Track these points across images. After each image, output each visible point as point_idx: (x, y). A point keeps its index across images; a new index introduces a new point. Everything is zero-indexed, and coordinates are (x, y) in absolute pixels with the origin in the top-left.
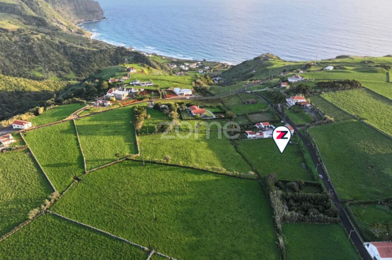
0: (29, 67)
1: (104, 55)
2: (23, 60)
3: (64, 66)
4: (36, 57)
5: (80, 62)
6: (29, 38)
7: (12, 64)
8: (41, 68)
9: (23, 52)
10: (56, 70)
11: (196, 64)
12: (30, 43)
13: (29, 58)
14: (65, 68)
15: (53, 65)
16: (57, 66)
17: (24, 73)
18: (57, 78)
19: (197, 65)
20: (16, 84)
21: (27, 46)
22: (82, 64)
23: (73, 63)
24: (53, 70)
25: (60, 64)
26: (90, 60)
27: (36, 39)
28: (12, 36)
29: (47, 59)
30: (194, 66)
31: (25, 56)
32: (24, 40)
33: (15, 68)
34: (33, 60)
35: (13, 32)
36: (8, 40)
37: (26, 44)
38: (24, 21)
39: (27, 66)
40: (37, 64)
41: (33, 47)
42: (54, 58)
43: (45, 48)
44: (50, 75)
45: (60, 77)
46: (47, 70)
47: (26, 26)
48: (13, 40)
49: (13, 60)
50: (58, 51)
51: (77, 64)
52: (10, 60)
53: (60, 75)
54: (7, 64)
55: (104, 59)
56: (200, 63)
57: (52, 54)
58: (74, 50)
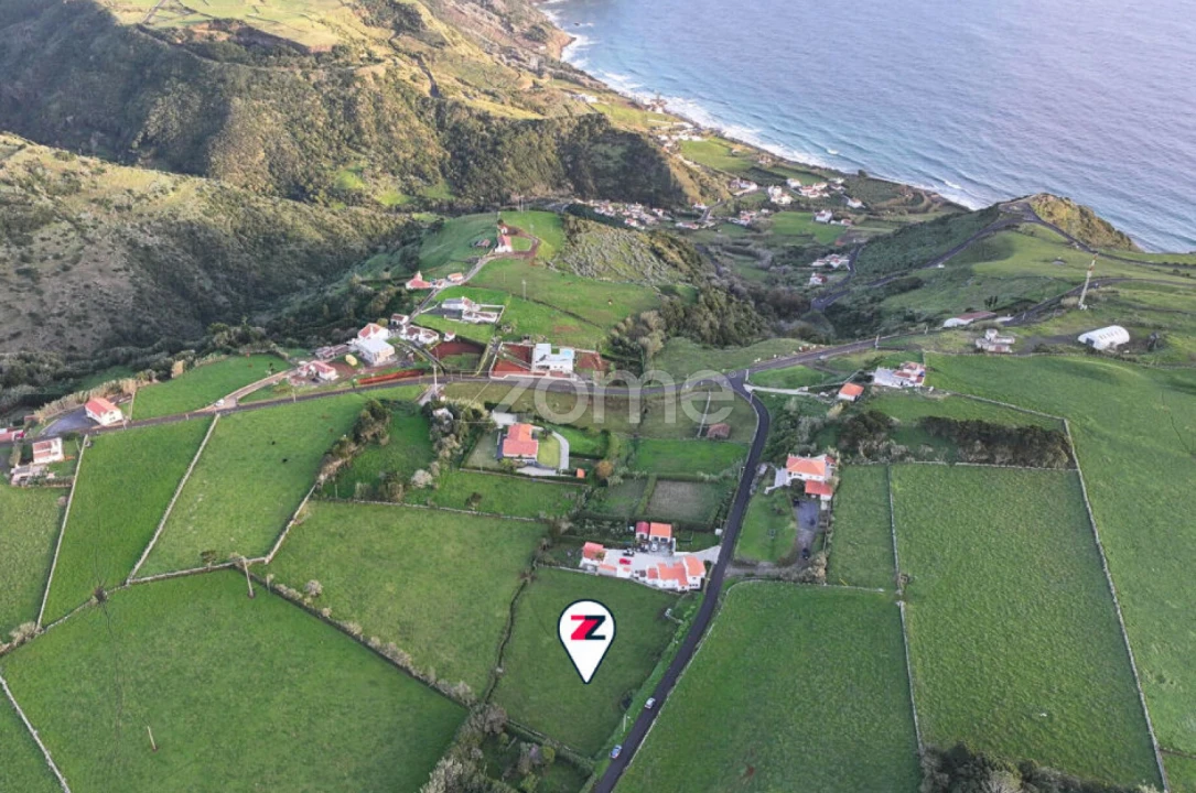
0: (334, 158)
1: (541, 136)
2: (325, 138)
3: (424, 162)
4: (359, 131)
5: (472, 153)
6: (352, 75)
7: (297, 147)
8: (364, 163)
9: (331, 115)
10: (402, 173)
11: (824, 185)
12: (352, 90)
13: (341, 132)
14: (426, 168)
15: (396, 157)
16: (405, 160)
17: (319, 175)
18: (399, 194)
19: (828, 189)
20: (271, 219)
21: (344, 98)
22: (475, 160)
23: (453, 154)
24: (393, 173)
25: (415, 156)
26: (499, 148)
27: (369, 79)
28: (314, 68)
29: (385, 139)
30: (813, 191)
31: (332, 127)
32: (340, 81)
33: (302, 159)
34: (349, 140)
35: (318, 55)
36: (301, 78)
37: (343, 93)
38: (367, 14)
39: (330, 154)
40: (358, 150)
41: (355, 101)
42: (403, 137)
43: (388, 105)
44: (382, 186)
45: (407, 193)
46: (378, 169)
47: (366, 29)
48: (314, 78)
49: (301, 135)
50: (420, 114)
51: (462, 158)
52: (294, 135)
53: (410, 186)
54: (285, 146)
55: (540, 148)
56: (840, 181)
57: (400, 125)
58: (464, 115)
